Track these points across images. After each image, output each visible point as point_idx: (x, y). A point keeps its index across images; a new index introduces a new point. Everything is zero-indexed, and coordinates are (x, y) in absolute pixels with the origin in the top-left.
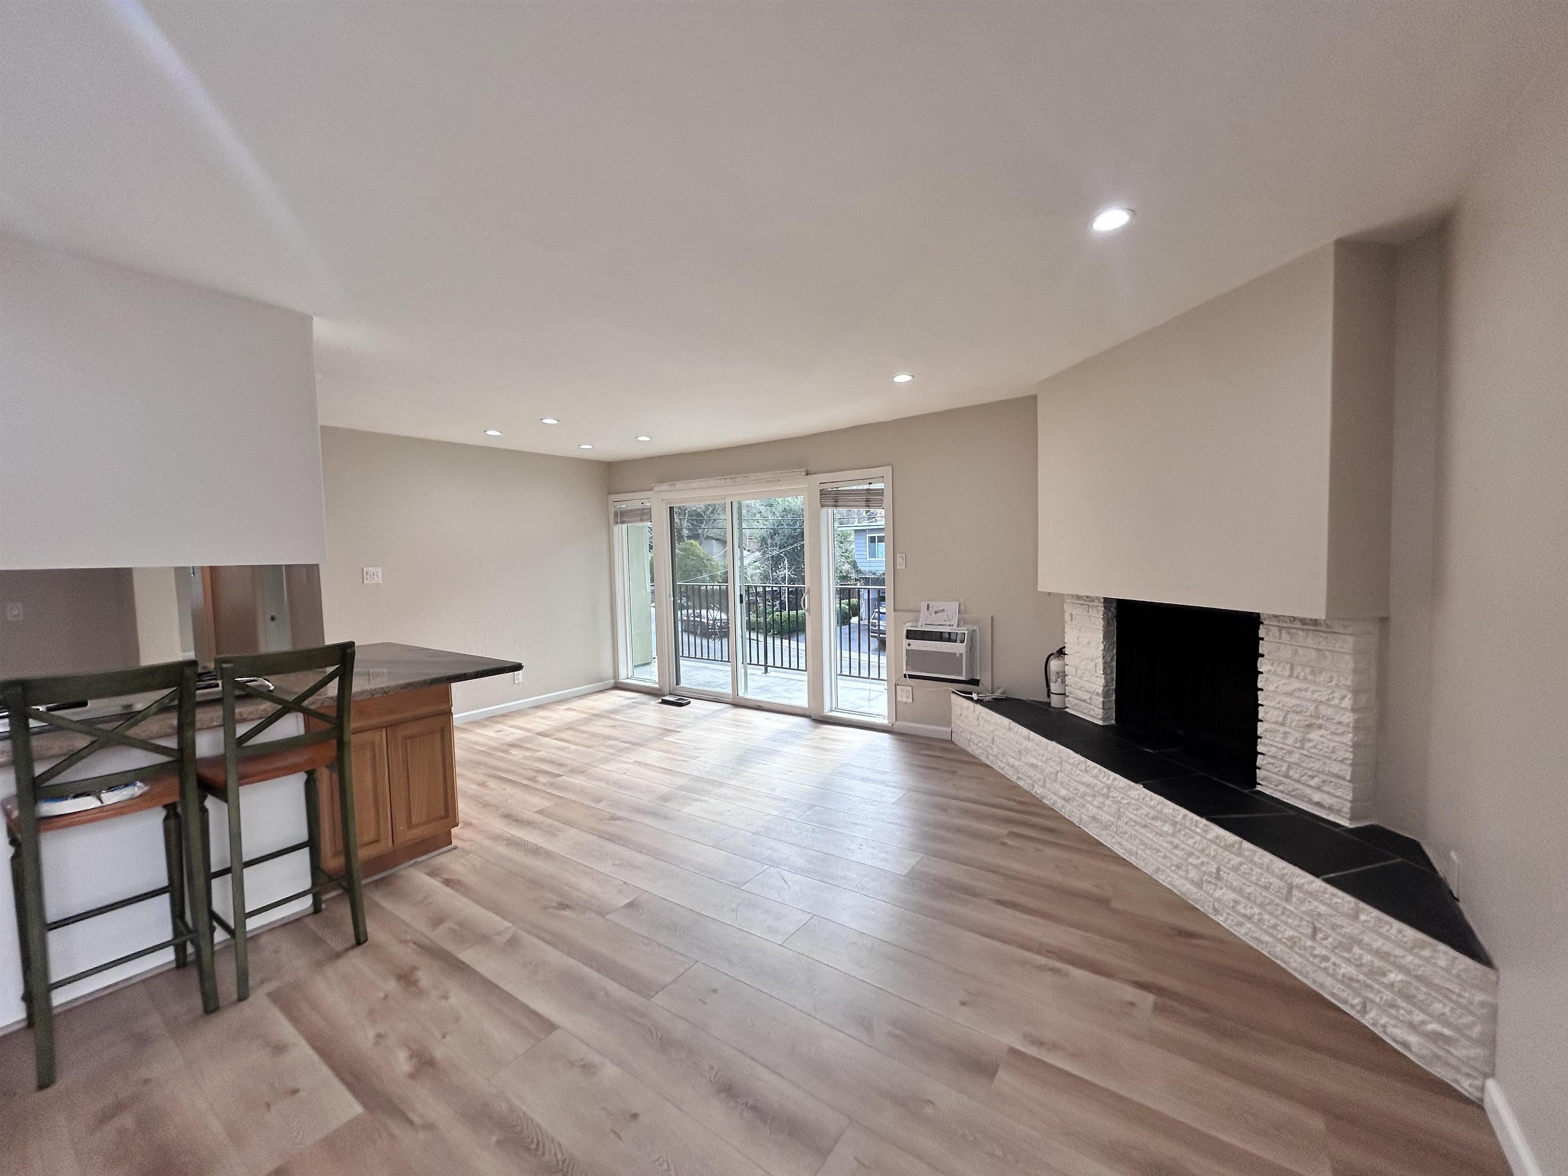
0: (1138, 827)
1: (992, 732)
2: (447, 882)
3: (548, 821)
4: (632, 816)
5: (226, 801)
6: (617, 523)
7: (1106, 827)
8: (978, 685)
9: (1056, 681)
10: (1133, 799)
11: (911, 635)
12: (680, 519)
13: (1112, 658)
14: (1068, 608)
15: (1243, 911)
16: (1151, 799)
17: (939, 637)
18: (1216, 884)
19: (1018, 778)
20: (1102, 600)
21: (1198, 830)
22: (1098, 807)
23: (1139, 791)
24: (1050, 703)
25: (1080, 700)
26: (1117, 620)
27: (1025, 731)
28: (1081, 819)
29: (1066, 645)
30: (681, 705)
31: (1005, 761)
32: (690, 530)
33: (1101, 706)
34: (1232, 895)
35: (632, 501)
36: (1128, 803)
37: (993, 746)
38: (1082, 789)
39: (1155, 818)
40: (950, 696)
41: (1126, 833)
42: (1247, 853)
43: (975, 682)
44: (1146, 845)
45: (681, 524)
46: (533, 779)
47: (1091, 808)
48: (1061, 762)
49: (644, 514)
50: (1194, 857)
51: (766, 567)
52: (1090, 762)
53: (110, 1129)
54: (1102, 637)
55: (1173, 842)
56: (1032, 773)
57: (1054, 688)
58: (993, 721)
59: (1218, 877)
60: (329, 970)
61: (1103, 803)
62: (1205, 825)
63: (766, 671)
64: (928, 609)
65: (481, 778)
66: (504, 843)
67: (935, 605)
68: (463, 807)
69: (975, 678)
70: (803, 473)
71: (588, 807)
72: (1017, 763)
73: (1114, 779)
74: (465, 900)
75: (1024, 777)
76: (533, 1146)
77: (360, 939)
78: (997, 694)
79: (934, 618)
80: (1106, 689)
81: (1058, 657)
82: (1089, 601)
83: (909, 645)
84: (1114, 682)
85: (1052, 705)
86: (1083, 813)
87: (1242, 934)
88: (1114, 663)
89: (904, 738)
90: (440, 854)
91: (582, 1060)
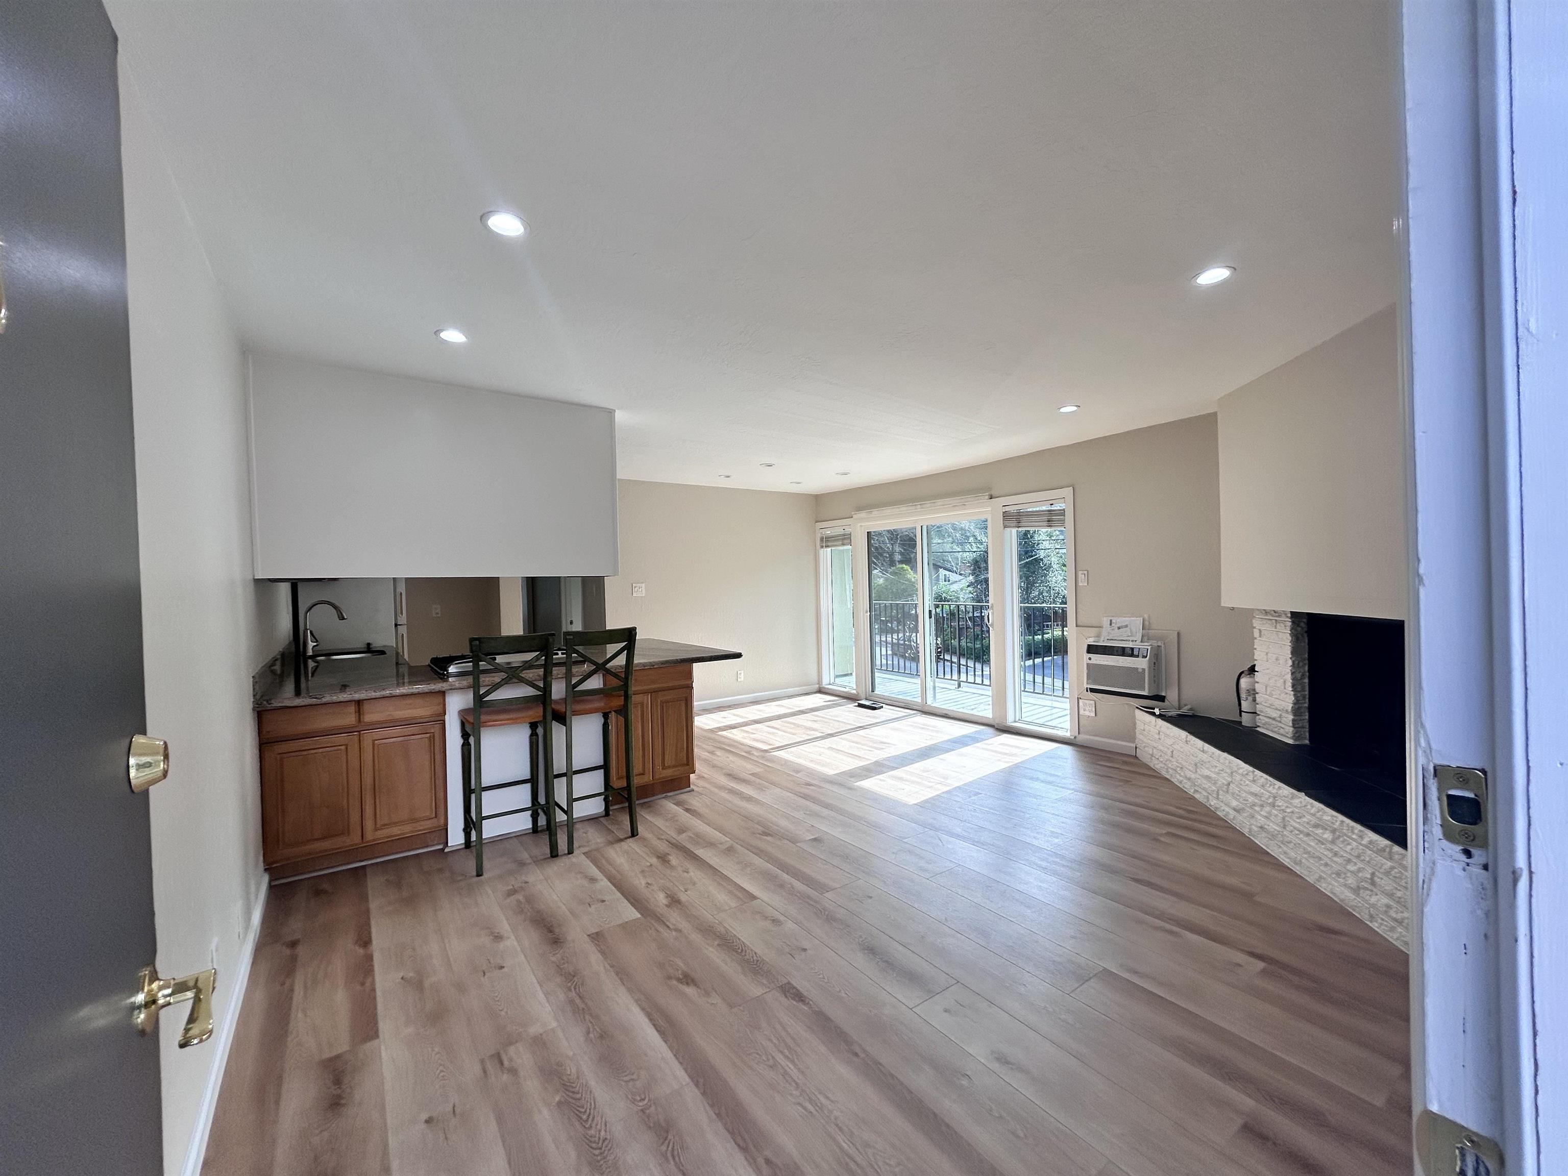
0: (1301, 836)
1: (1171, 745)
2: (687, 810)
3: (758, 781)
4: (822, 784)
5: (565, 725)
6: (822, 547)
7: (1273, 836)
8: (1163, 701)
9: (1247, 699)
10: (1296, 807)
11: (1091, 649)
12: (892, 544)
13: (1303, 675)
14: (1256, 623)
15: (1394, 915)
16: (1312, 807)
17: (1122, 652)
18: (1372, 891)
19: (1196, 791)
20: (1289, 615)
21: (1354, 836)
22: (1266, 817)
23: (1302, 799)
24: (1241, 722)
25: (1270, 718)
26: (1308, 636)
27: (1199, 743)
28: (1250, 830)
29: (1256, 662)
30: (874, 709)
31: (1182, 774)
32: (901, 553)
33: (1291, 724)
34: (1385, 900)
35: (834, 528)
36: (1292, 812)
37: (1173, 760)
38: (1251, 799)
39: (1316, 826)
40: (1134, 712)
41: (1290, 842)
42: (1397, 857)
43: (1162, 699)
44: (1308, 853)
45: (893, 548)
46: (748, 752)
47: (1259, 817)
48: (1232, 773)
49: (846, 539)
50: (1352, 864)
51: (979, 591)
52: (1258, 772)
53: (513, 898)
54: (1289, 652)
55: (1332, 849)
56: (1206, 784)
57: (1245, 705)
58: (1172, 734)
59: (1373, 883)
60: (617, 846)
61: (1270, 813)
62: (1360, 831)
63: (959, 686)
64: (1111, 624)
65: (710, 748)
66: (727, 791)
67: (1119, 621)
68: (698, 765)
69: (1160, 694)
70: (987, 497)
71: (789, 775)
72: (1193, 776)
73: (1279, 788)
74: (699, 821)
75: (1200, 790)
76: (740, 951)
77: (634, 833)
78: (1185, 710)
79: (1116, 633)
80: (1297, 707)
81: (1249, 674)
82: (1277, 616)
83: (1090, 659)
84: (1307, 700)
85: (1243, 724)
86: (1253, 825)
87: (1394, 939)
88: (1306, 680)
89: (1087, 751)
90: (682, 793)
91: (772, 917)
